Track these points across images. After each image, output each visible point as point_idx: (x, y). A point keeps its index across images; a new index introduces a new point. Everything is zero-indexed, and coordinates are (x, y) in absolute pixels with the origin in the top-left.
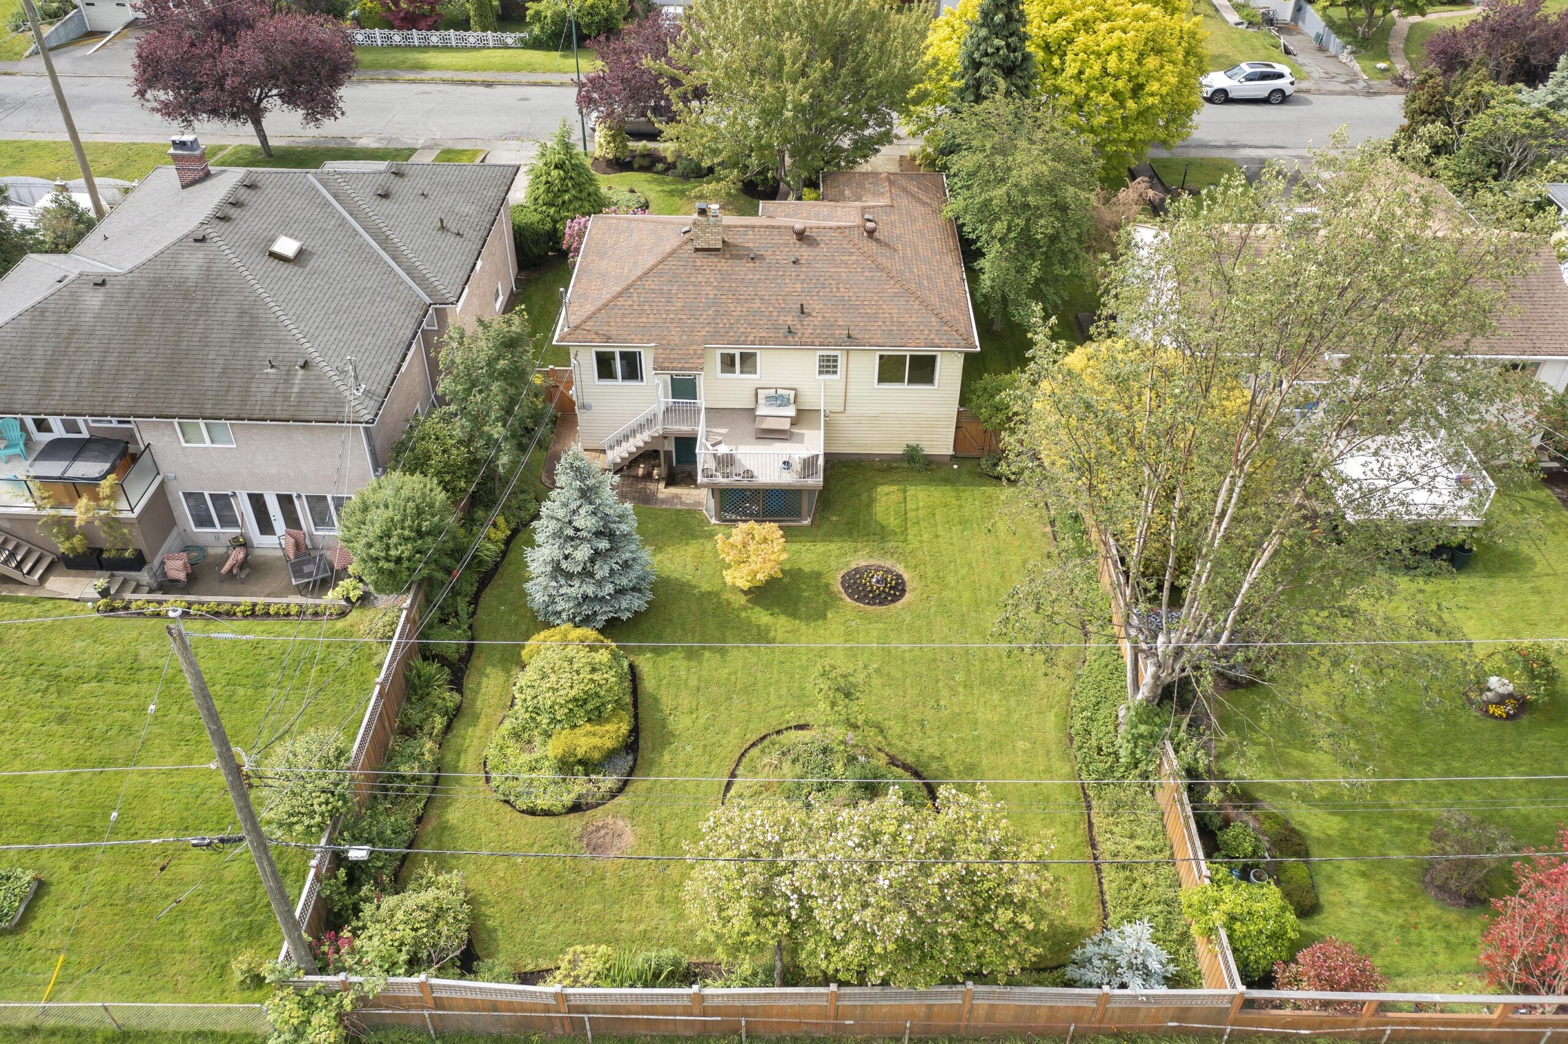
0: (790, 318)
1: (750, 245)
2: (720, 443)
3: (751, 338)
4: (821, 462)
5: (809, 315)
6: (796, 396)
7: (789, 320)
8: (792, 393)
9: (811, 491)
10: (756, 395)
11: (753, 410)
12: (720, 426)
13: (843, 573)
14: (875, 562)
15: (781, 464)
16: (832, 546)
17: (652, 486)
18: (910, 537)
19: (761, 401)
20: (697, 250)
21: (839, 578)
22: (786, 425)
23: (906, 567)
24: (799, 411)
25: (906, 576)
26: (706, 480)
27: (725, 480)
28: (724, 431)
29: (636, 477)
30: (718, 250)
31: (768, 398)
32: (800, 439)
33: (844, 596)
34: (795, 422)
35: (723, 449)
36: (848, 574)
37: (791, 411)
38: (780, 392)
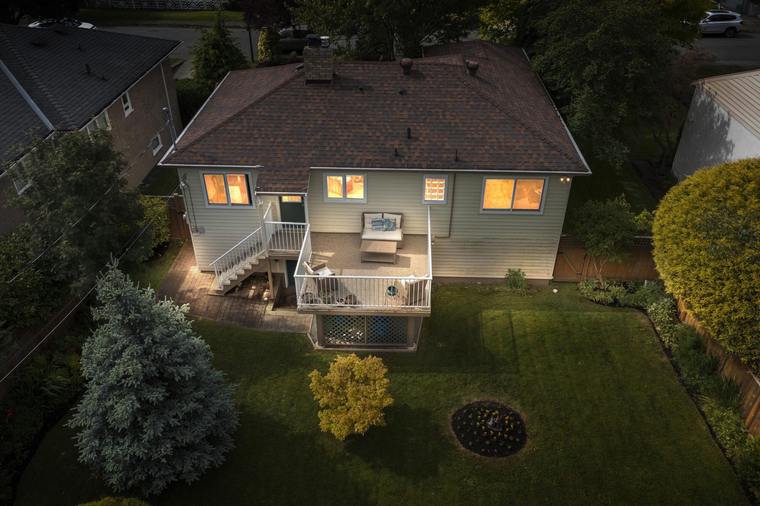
0: (397, 142)
1: (360, 78)
2: (322, 266)
3: (357, 161)
4: (428, 287)
5: (416, 139)
6: (402, 221)
7: (396, 144)
8: (398, 218)
9: (416, 318)
10: (363, 219)
11: (359, 235)
12: (326, 250)
13: (453, 411)
14: (487, 397)
15: (386, 289)
16: (440, 378)
17: (259, 308)
18: (522, 367)
19: (368, 225)
20: (308, 82)
21: (450, 417)
22: (392, 249)
23: (523, 404)
24: (405, 235)
25: (524, 416)
26: (305, 305)
27: (327, 306)
28: (330, 254)
29: (246, 298)
30: (328, 82)
31: (374, 222)
32: (406, 263)
33: (457, 442)
34: (401, 246)
35: (326, 273)
36: (459, 412)
37: (397, 235)
38: (386, 216)
